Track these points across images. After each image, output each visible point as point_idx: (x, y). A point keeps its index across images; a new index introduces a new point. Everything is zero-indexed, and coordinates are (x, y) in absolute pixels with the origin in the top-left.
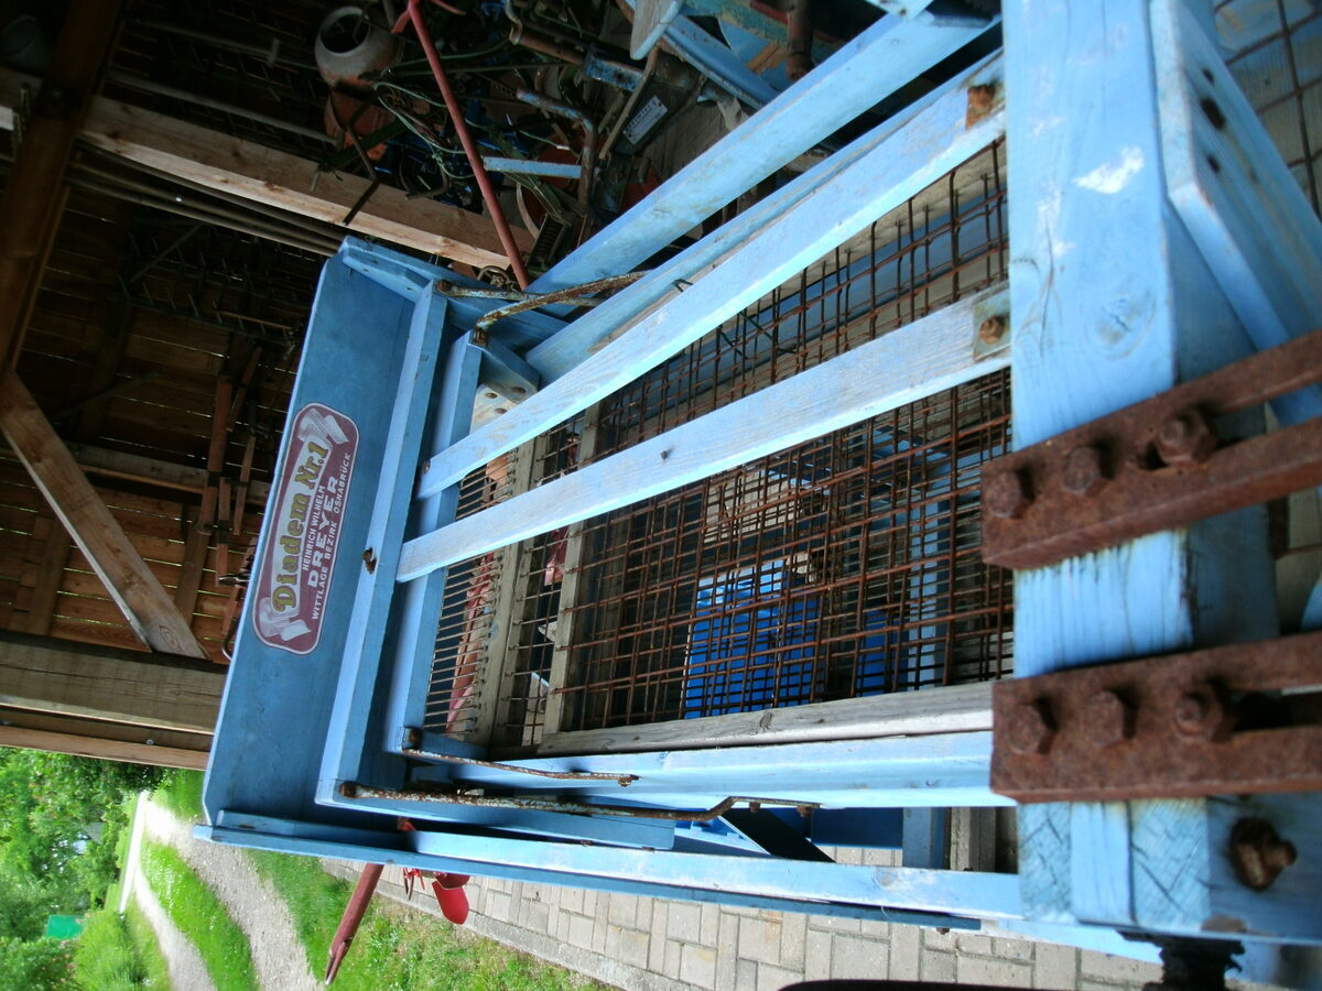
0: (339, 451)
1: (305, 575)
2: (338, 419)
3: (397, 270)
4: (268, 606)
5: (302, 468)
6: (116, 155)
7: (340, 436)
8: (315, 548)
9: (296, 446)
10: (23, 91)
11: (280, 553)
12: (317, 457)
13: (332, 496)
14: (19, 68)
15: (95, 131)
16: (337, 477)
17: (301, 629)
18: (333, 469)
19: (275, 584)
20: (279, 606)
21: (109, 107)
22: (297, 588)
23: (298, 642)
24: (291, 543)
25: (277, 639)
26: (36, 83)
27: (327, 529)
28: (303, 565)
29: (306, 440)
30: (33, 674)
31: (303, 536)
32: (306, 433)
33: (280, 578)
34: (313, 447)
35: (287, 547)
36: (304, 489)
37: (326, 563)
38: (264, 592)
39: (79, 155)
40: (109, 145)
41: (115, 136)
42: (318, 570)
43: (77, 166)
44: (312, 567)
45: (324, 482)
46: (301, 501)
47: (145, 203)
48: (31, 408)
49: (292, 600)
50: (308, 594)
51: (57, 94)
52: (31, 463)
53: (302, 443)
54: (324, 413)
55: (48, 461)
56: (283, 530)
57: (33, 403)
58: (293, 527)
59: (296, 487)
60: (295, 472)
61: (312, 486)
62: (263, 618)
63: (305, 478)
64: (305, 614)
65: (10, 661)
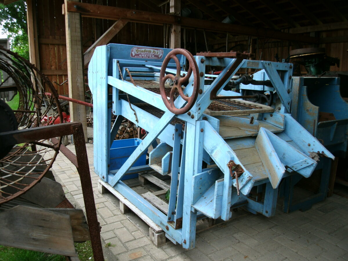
0: (157, 56)
1: (141, 54)
2: (162, 55)
3: (184, 60)
4: (136, 49)
5: (155, 51)
6: (171, 32)
7: (160, 56)
8: (144, 55)
9: (157, 50)
10: (178, 13)
11: (143, 50)
12: (156, 53)
13: (152, 56)
14: (181, 11)
15: (175, 27)
16: (154, 57)
17: (134, 54)
18: (155, 56)
19: (139, 49)
20: (137, 51)
21: (179, 29)
22: (139, 53)
23: (132, 54)
24: (145, 51)
25: (132, 51)
26: (180, 15)
27: (147, 56)
28: (142, 53)
29: (158, 51)
30: (75, 33)
31: (146, 53)
32: (159, 51)
33: (140, 50)
34: (158, 52)
35: (144, 51)
36: (152, 52)
37: (143, 57)
38: (138, 48)
39: (169, 26)
40: (173, 30)
41: (175, 31)
42: (142, 56)
43: (167, 26)
44: (142, 55)
45: (153, 55)
46: (150, 52)
47: (164, 39)
48: (123, 25)
49: (137, 52)
50: (138, 55)
51: (179, 19)
52: (114, 27)
53: (158, 50)
54: (162, 53)
55: (114, 29)
56: (147, 49)
57: (124, 25)
58: (147, 51)
59: (152, 50)
60: (154, 50)
61: (153, 53)
62: (135, 48)
63: (154, 52)
64: (136, 55)
65: (77, 29)
